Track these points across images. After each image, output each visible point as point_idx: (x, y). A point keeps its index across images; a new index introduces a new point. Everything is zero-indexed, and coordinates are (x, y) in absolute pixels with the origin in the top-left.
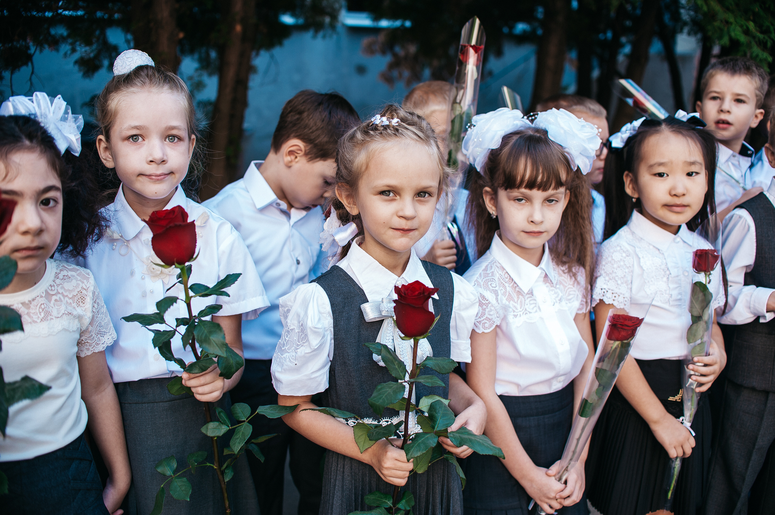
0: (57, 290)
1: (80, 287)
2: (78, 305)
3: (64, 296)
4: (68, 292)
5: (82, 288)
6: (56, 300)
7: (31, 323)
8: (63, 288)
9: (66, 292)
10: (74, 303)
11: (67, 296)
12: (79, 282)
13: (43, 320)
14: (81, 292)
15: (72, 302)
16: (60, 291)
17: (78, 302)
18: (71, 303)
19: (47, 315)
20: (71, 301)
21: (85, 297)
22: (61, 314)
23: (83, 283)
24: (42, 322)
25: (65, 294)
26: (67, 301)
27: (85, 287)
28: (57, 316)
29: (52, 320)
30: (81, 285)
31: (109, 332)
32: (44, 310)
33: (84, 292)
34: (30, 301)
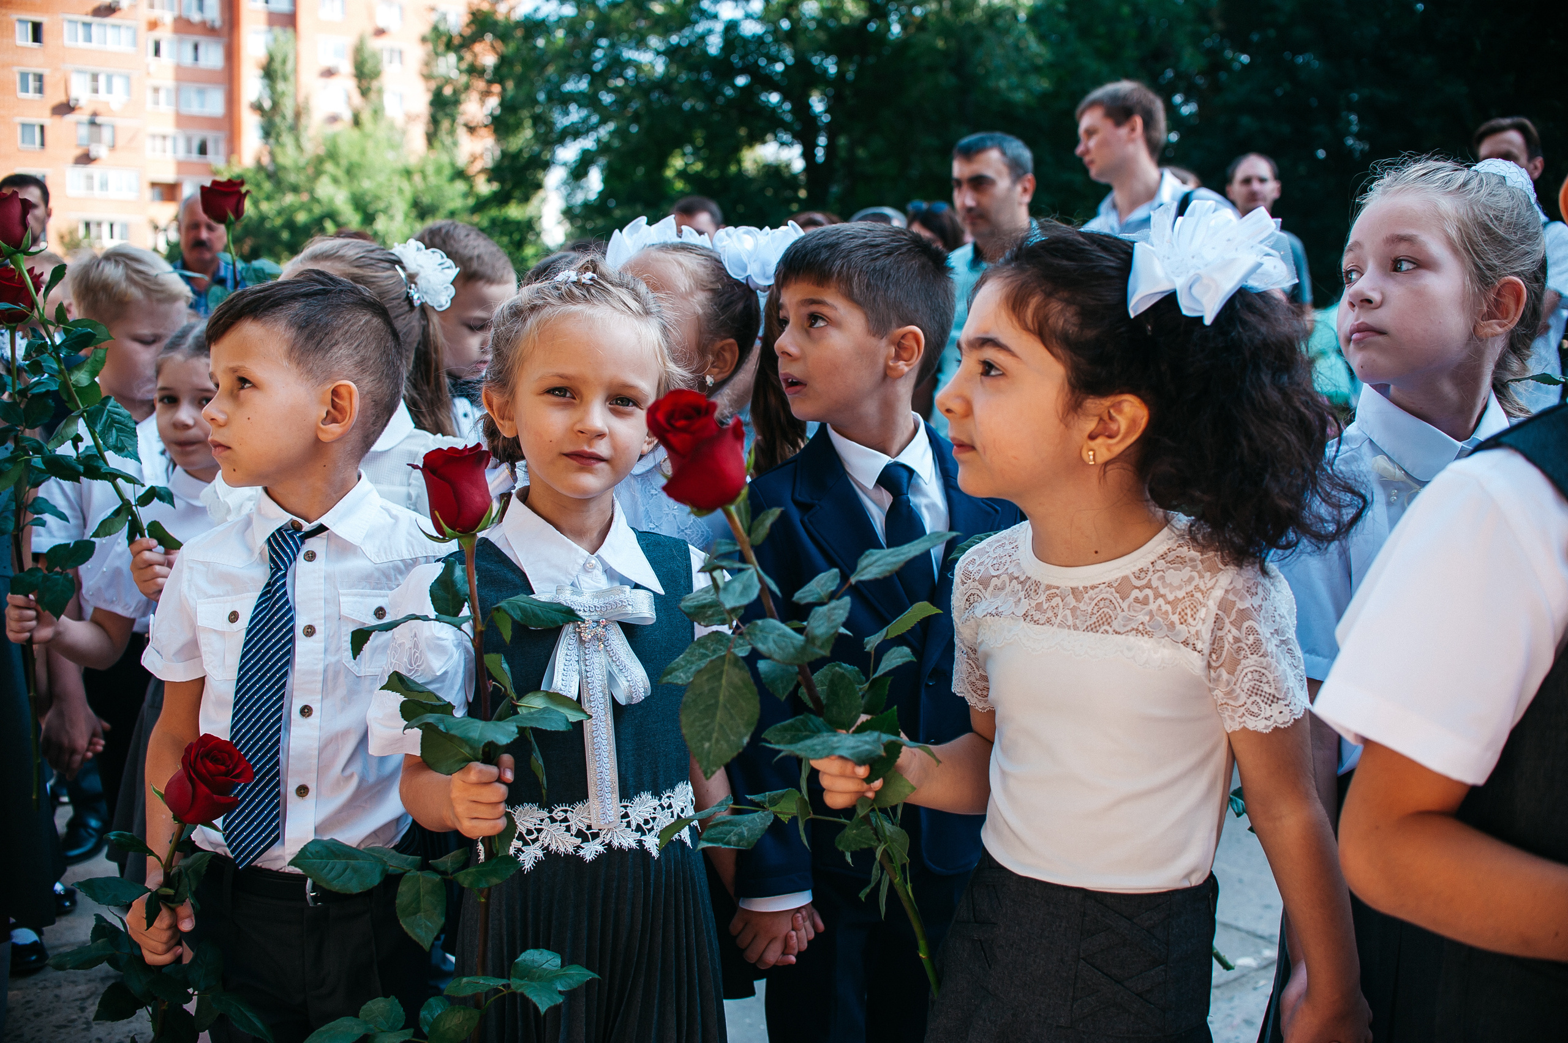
0: (1150, 580)
1: (1194, 583)
2: (1182, 620)
3: (1157, 595)
4: (1168, 589)
5: (1197, 587)
6: (1136, 600)
7: (1069, 627)
8: (1162, 578)
9: (1164, 587)
10: (1174, 614)
11: (1162, 596)
12: (1195, 574)
13: (1089, 628)
14: (1192, 596)
15: (1170, 610)
16: (1155, 584)
17: (1183, 613)
18: (1166, 612)
19: (1101, 622)
20: (1168, 608)
21: (1199, 607)
22: (1129, 628)
23: (1201, 577)
24: (1086, 632)
25: (1162, 591)
26: (1160, 606)
27: (1202, 586)
28: (1118, 630)
29: (1106, 635)
30: (1197, 581)
31: (1283, 699)
32: (1101, 611)
33: (1198, 595)
34: (1085, 588)
